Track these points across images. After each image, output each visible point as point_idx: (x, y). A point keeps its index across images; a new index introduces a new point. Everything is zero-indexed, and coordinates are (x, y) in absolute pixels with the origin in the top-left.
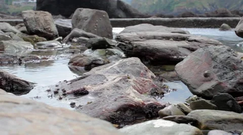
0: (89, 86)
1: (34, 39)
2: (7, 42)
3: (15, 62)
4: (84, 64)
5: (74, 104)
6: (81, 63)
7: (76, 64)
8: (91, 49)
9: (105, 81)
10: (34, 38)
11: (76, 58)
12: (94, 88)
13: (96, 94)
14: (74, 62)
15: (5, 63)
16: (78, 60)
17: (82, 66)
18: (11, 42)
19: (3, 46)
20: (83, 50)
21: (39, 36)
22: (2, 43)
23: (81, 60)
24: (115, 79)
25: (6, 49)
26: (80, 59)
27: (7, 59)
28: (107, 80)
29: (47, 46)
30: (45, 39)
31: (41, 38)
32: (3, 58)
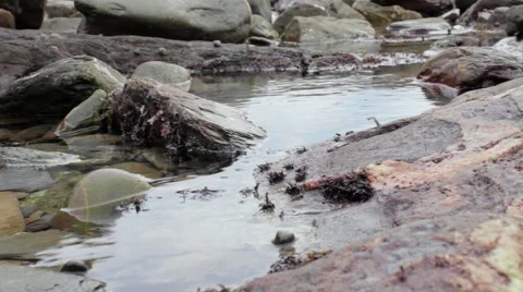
0: (384, 168)
1: (393, 16)
2: (310, 19)
3: (293, 69)
4: (459, 79)
5: (291, 239)
6: (451, 75)
7: (437, 79)
8: (513, 38)
9: (452, 148)
10: (392, 13)
11: (440, 61)
12: (401, 176)
13: (392, 204)
14: (434, 71)
15: (266, 69)
16: (443, 67)
17: (453, 86)
18: (320, 21)
19: (298, 30)
20: (494, 40)
21: (406, 8)
22: (296, 21)
23: (453, 67)
24: (492, 145)
25: (303, 38)
26: (451, 62)
27: (274, 60)
28: (462, 147)
29: (411, 32)
30: (419, 15)
31: (408, 11)
32: (266, 57)
